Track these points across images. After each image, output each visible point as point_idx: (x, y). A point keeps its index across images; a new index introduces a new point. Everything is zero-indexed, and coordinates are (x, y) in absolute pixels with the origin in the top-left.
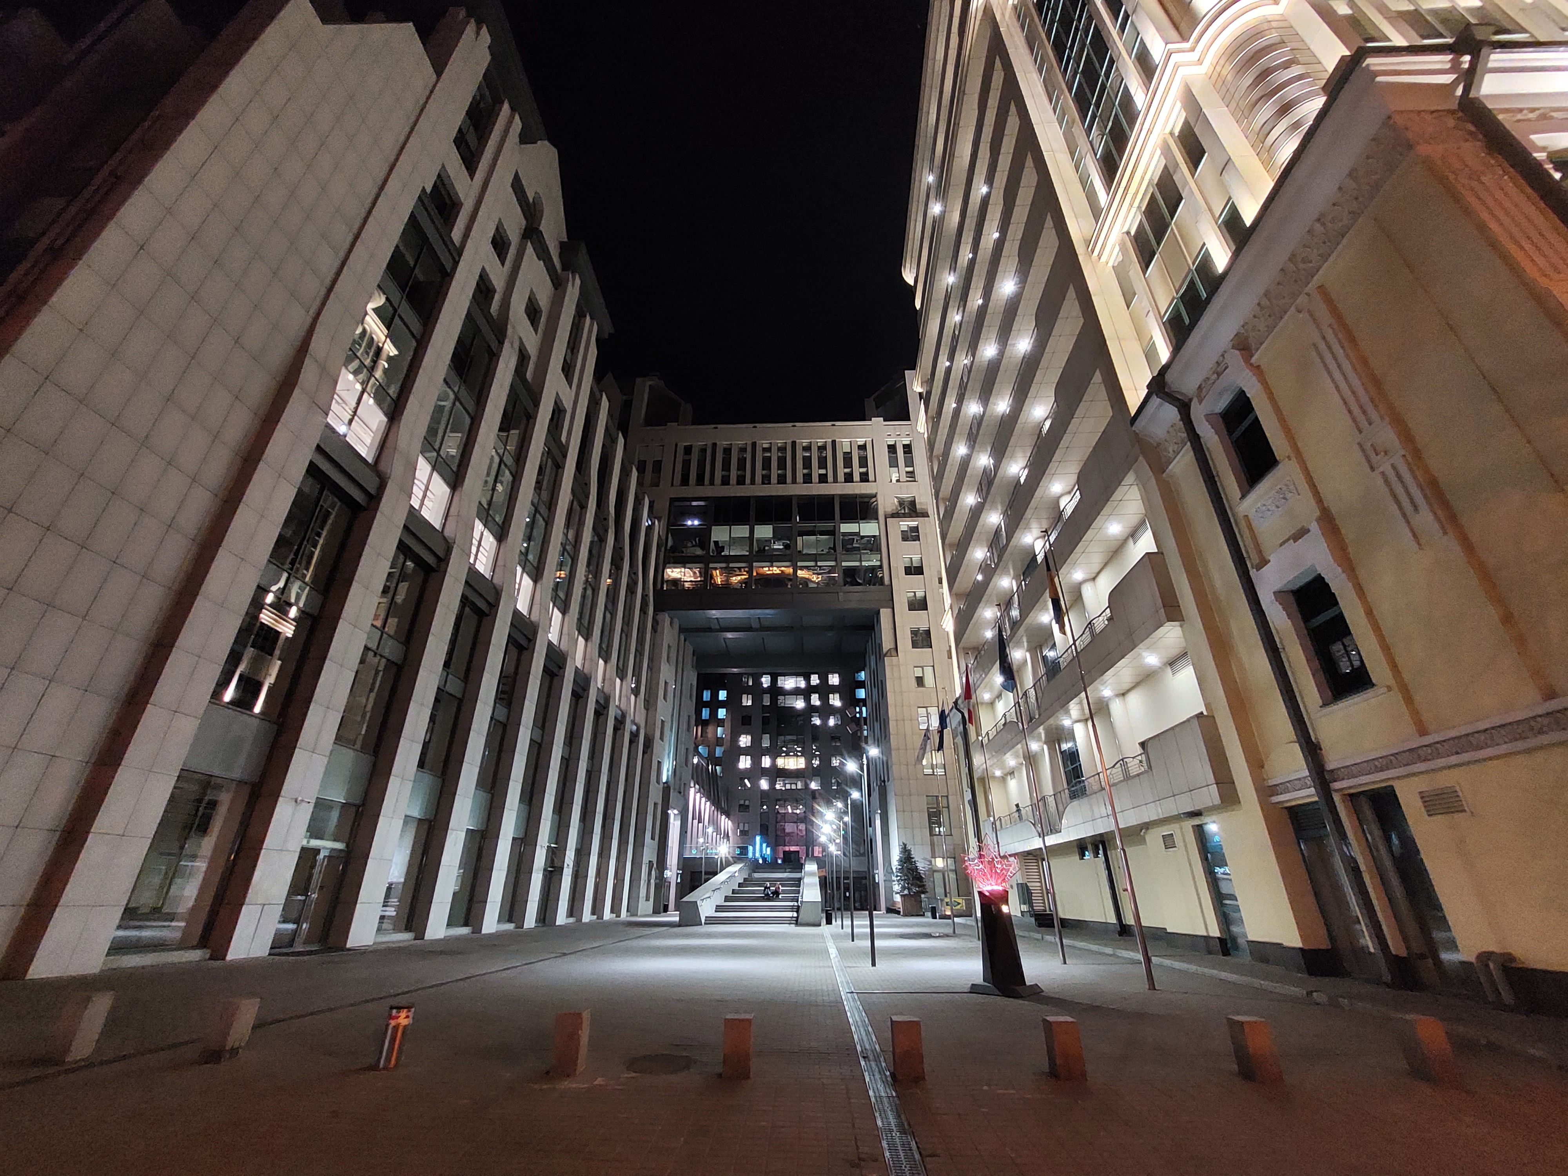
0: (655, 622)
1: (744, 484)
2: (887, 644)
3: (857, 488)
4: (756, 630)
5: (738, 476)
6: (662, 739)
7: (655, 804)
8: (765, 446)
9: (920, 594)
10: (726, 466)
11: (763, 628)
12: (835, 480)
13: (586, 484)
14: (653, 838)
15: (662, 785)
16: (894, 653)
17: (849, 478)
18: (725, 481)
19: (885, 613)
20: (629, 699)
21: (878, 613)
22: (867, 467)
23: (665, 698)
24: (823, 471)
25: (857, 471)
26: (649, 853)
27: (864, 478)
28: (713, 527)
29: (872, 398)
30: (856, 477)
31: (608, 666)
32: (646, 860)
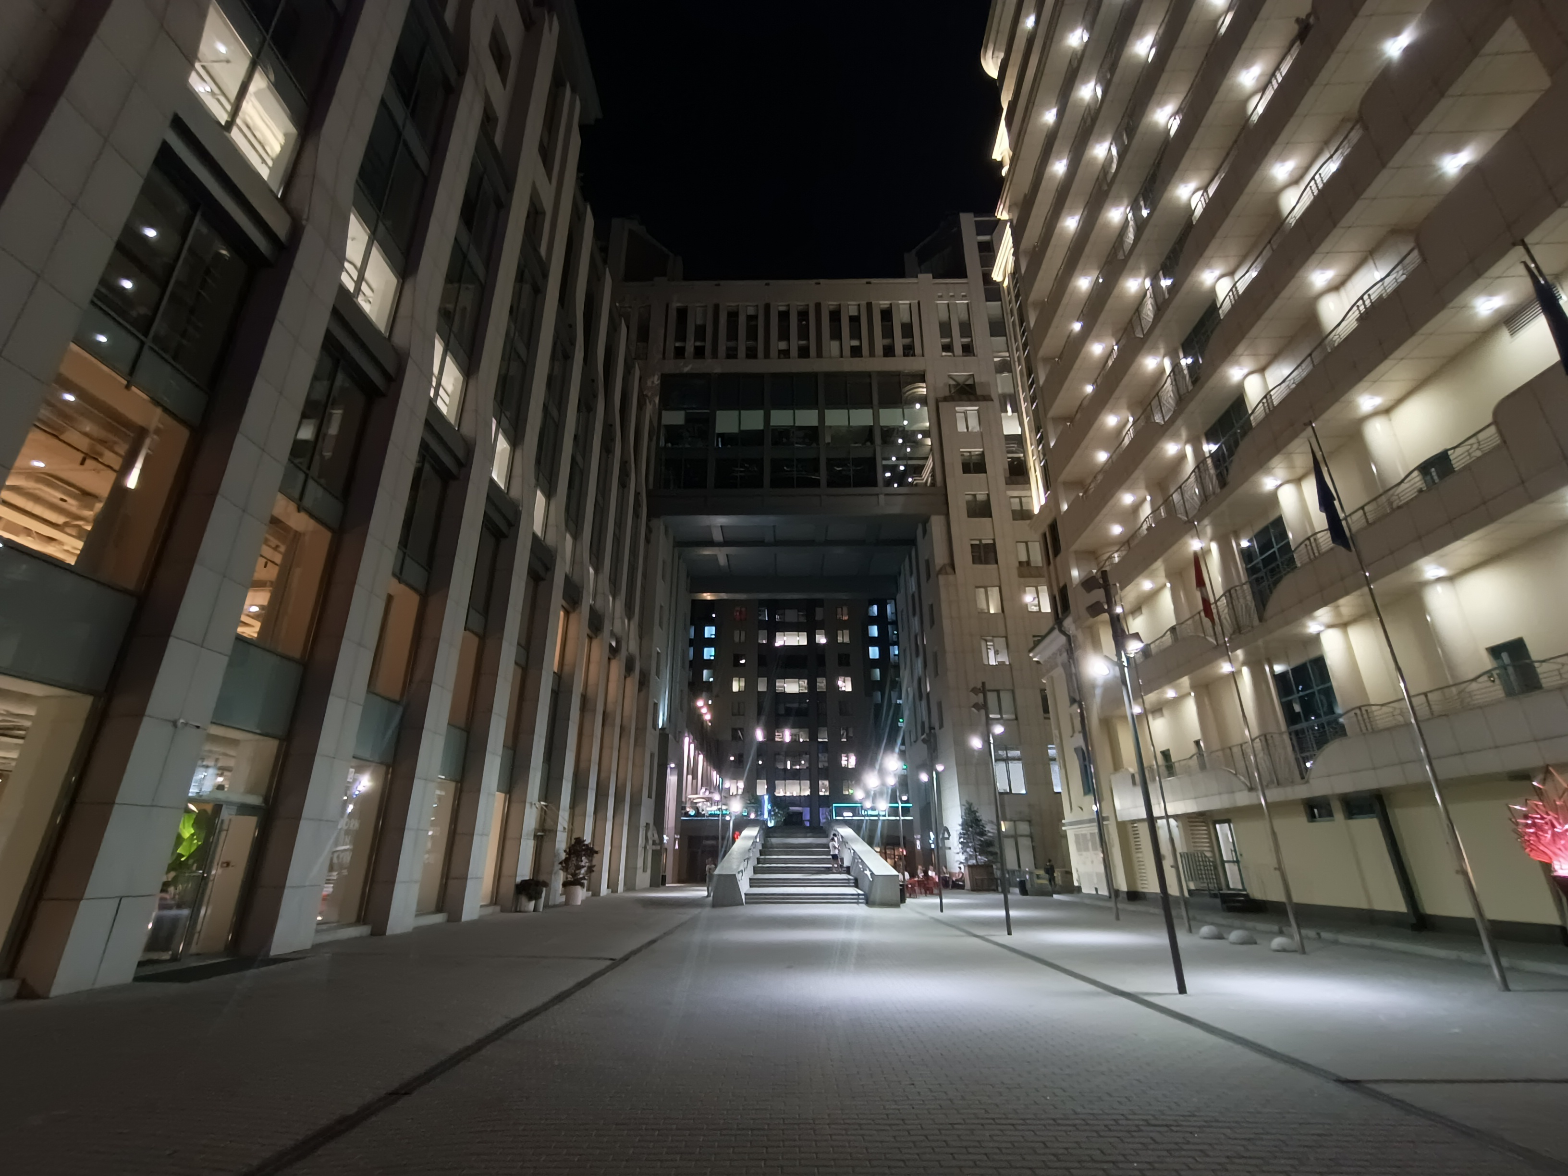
0: (649, 530)
1: (755, 357)
2: (940, 558)
3: (900, 364)
4: (769, 545)
5: (748, 349)
6: (658, 674)
7: (652, 755)
8: (782, 309)
9: (981, 496)
10: (732, 334)
11: (777, 543)
12: (872, 354)
13: (570, 326)
14: (650, 796)
15: (658, 732)
16: (949, 570)
17: (889, 351)
18: (732, 354)
19: (936, 524)
20: (623, 623)
21: (925, 521)
22: (913, 337)
23: (661, 625)
24: (855, 343)
25: (899, 343)
26: (646, 815)
27: (909, 350)
28: (718, 412)
29: (914, 252)
30: (899, 349)
31: (600, 576)
32: (643, 823)
